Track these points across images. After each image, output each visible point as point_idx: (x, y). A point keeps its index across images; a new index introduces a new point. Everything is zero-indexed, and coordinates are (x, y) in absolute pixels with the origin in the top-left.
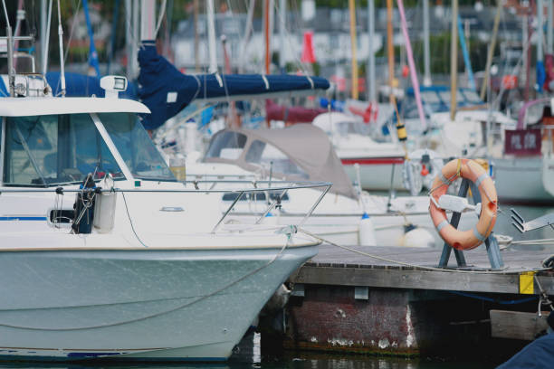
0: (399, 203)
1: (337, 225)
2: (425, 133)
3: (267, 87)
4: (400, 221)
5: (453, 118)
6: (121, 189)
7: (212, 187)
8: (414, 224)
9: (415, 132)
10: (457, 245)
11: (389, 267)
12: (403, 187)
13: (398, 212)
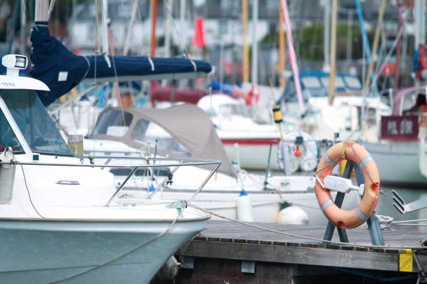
0: (275, 181)
1: (216, 201)
2: (303, 116)
3: (153, 69)
4: (276, 198)
5: (331, 103)
6: (21, 161)
7: (107, 163)
8: (289, 202)
9: (294, 115)
10: (340, 224)
11: (275, 243)
12: (277, 166)
13: (274, 190)
